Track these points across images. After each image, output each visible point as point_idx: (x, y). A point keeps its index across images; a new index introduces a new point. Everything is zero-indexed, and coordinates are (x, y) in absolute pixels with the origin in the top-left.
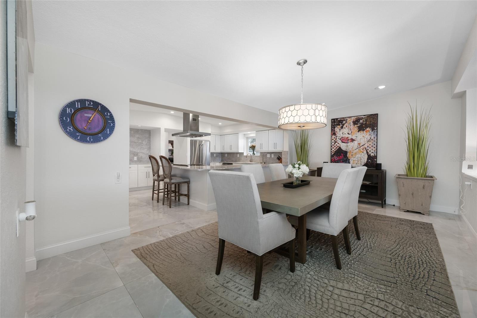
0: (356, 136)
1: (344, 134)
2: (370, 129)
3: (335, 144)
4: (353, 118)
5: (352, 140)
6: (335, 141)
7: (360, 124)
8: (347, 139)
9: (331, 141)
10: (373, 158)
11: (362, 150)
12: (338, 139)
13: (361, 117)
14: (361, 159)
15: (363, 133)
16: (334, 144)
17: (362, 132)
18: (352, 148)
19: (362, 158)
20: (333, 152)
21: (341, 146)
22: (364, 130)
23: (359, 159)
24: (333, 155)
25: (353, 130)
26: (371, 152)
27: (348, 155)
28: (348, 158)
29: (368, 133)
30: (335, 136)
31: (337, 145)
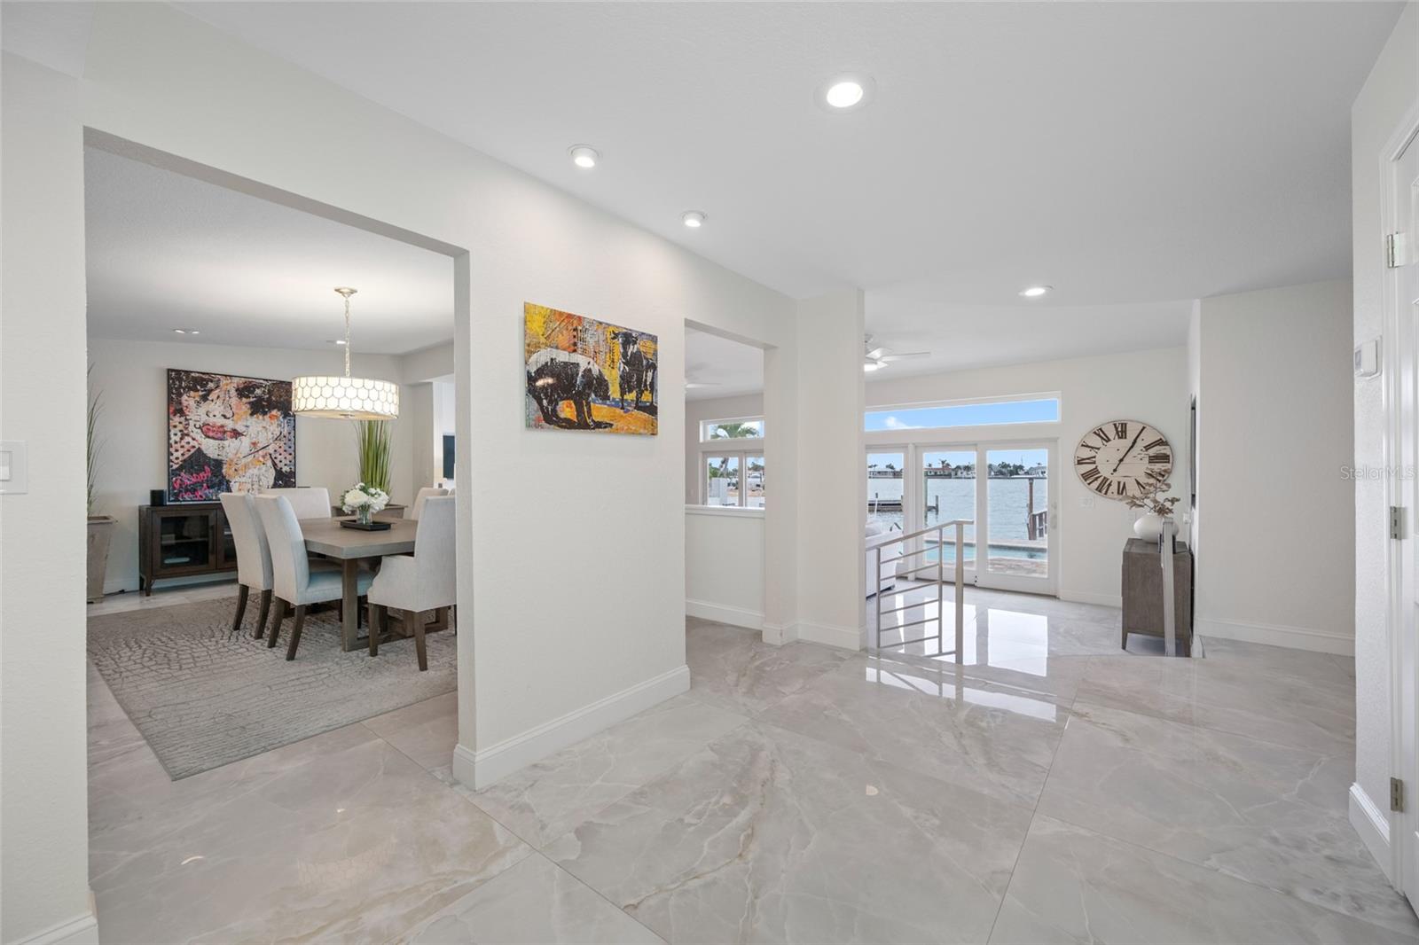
0: (245, 424)
1: (211, 415)
2: (279, 413)
3: (181, 439)
4: (236, 380)
5: (236, 434)
6: (181, 431)
7: (255, 397)
8: (221, 429)
9: (169, 431)
10: (286, 476)
11: (261, 459)
12: (191, 427)
13: (257, 381)
14: (260, 480)
15: (264, 420)
16: (178, 440)
17: (261, 417)
18: (236, 454)
19: (262, 477)
20: (176, 461)
21: (203, 448)
22: (265, 413)
23: (256, 479)
24: (177, 469)
25: (237, 409)
26: (283, 464)
27: (224, 471)
28: (224, 477)
29: (275, 422)
30: (183, 419)
31: (188, 443)
